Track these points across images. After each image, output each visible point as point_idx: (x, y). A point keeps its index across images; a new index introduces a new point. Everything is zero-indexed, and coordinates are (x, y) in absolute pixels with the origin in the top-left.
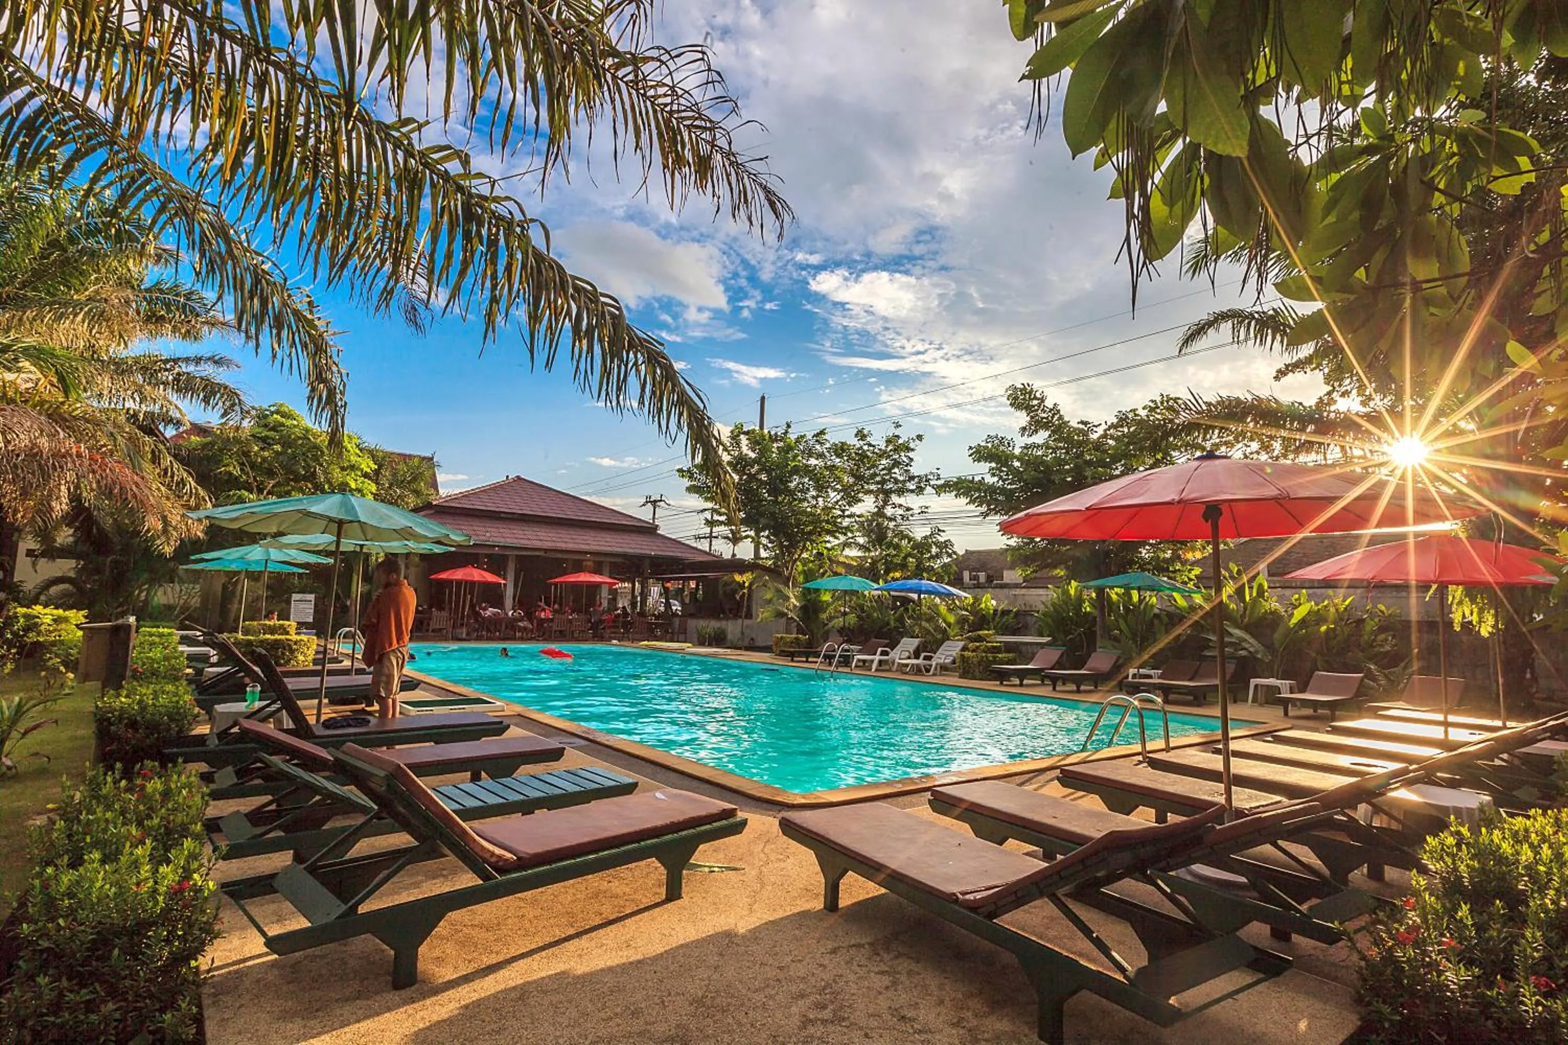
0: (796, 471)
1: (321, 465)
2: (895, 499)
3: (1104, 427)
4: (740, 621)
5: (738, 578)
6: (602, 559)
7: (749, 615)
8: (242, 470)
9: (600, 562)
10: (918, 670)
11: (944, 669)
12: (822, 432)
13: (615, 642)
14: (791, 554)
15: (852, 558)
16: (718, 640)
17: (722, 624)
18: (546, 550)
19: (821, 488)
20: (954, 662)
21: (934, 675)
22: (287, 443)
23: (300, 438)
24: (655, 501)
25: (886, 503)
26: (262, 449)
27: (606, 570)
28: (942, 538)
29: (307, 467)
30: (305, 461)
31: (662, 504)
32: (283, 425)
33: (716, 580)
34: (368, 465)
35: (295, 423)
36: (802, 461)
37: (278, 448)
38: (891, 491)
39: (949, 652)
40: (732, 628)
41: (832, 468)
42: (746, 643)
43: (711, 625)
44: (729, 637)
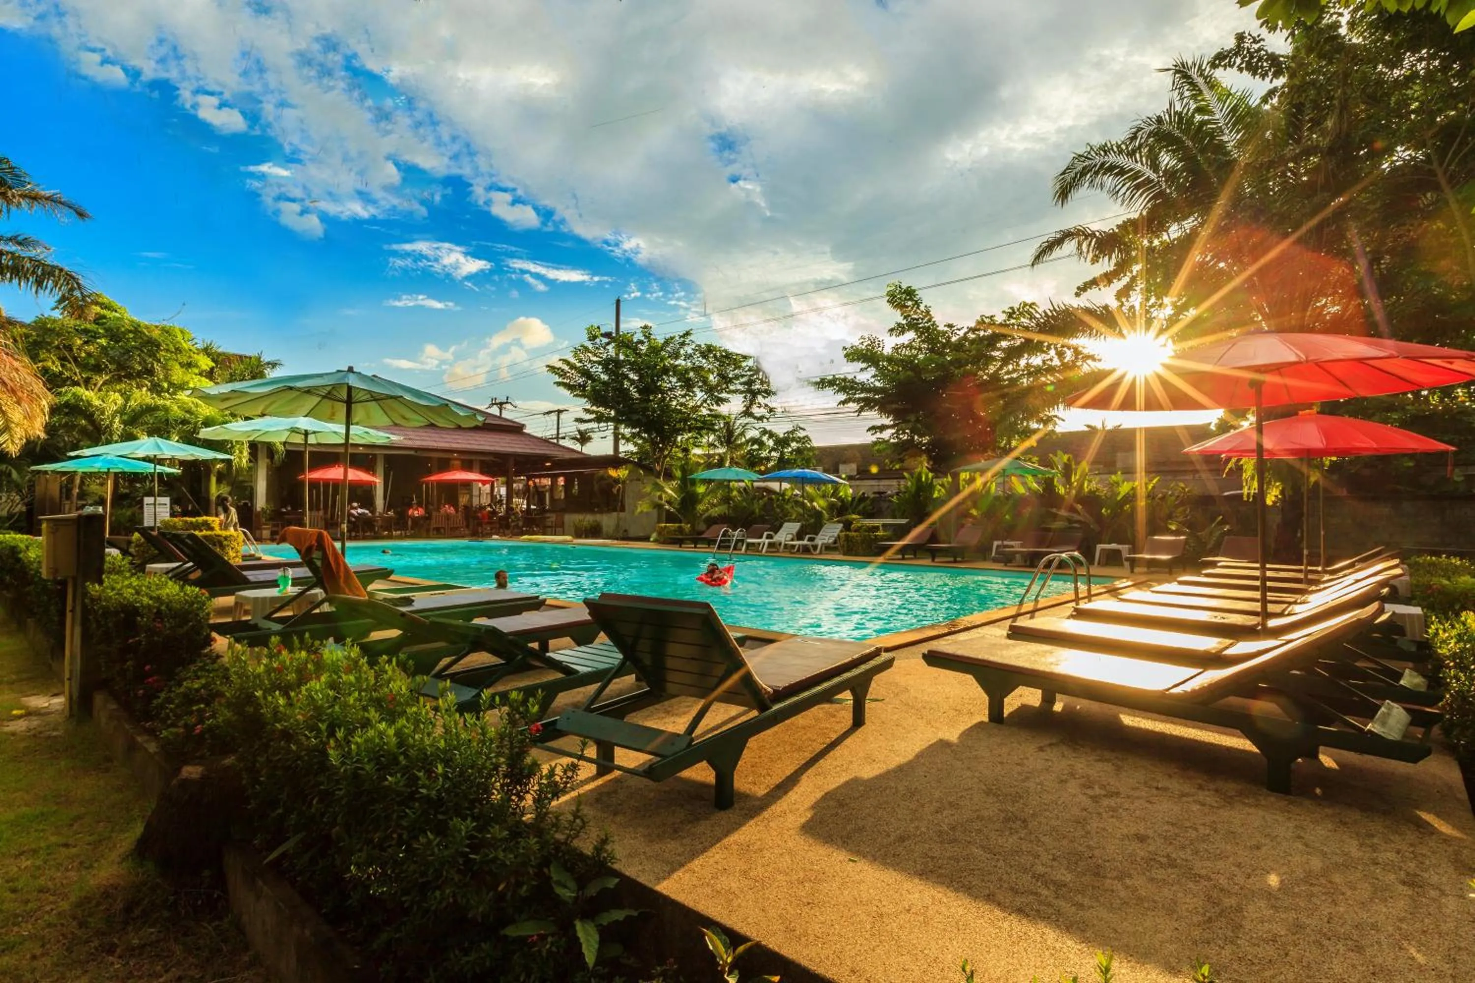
0: (665, 371)
1: (159, 361)
2: (760, 399)
3: (965, 330)
4: (615, 514)
5: (613, 473)
6: (473, 457)
7: (623, 509)
8: (63, 366)
9: (469, 460)
10: (806, 550)
11: (828, 548)
12: (687, 334)
13: (495, 537)
14: (662, 450)
15: (699, 456)
16: (594, 532)
17: (598, 517)
18: (416, 449)
19: (688, 385)
20: (835, 542)
21: (821, 553)
22: (114, 335)
23: (130, 331)
24: (501, 404)
25: (752, 402)
26: (86, 343)
27: (477, 466)
28: (801, 434)
29: (143, 362)
30: (139, 355)
31: (508, 406)
32: (104, 317)
33: (592, 475)
34: (206, 363)
35: (117, 315)
36: (669, 362)
37: (103, 342)
38: (759, 392)
39: (830, 532)
40: (608, 520)
41: (698, 369)
42: (621, 534)
43: (588, 519)
44: (605, 529)
